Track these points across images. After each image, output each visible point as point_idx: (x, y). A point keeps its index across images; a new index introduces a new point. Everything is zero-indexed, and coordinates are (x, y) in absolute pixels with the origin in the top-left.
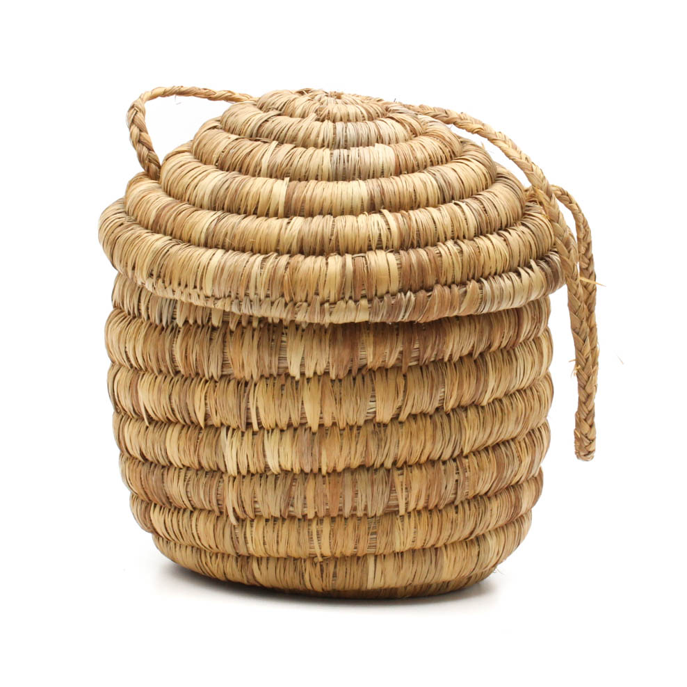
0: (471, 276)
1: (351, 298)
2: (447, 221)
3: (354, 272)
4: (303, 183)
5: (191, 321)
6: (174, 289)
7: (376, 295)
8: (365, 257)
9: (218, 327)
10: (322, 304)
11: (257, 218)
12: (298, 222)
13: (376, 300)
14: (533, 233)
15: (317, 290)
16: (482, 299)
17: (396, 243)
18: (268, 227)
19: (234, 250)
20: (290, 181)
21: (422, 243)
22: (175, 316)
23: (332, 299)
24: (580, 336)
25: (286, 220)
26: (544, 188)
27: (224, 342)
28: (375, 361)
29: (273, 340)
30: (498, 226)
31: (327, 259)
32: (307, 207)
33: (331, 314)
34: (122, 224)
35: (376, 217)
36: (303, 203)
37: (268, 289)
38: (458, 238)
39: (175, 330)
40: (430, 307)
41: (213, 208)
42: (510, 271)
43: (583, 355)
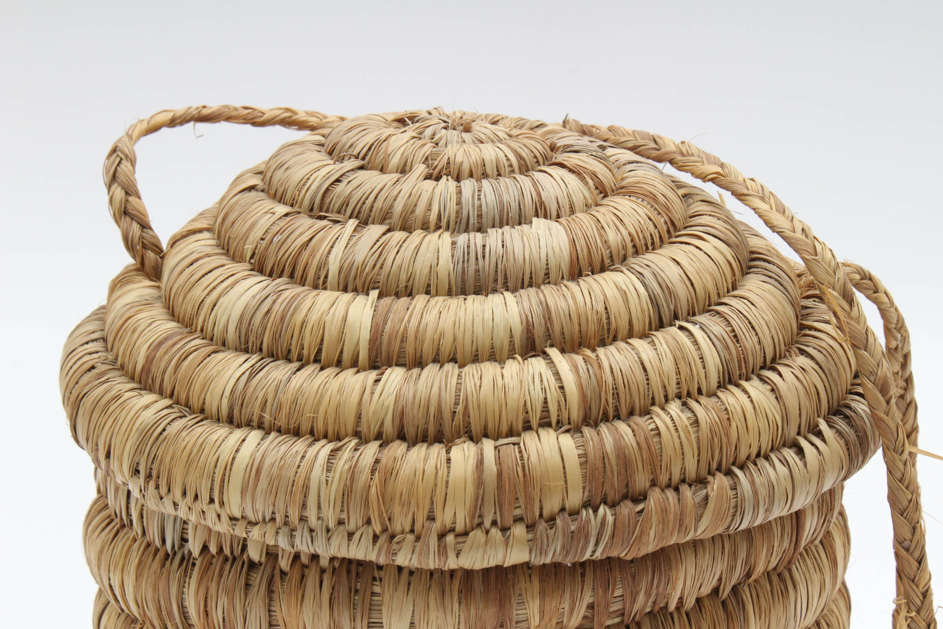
0: (714, 466)
1: (494, 523)
2: (668, 364)
3: (500, 474)
4: (404, 300)
5: (213, 549)
6: (176, 501)
7: (541, 515)
8: (518, 444)
9: (260, 564)
10: (442, 536)
11: (322, 369)
12: (395, 376)
13: (542, 526)
14: (820, 367)
15: (431, 510)
16: (736, 506)
17: (576, 414)
18: (340, 391)
19: (279, 431)
20: (380, 296)
21: (624, 411)
22: (185, 536)
23: (460, 527)
24: (912, 554)
25: (373, 375)
26: (837, 286)
27: (270, 591)
28: (543, 623)
29: (357, 591)
30: (759, 362)
31: (448, 452)
32: (410, 348)
33: (458, 555)
34: (93, 367)
35: (537, 364)
36: (402, 341)
37: (342, 511)
38: (689, 395)
39: (187, 562)
40: (642, 533)
41: (244, 348)
42: (784, 445)
43: (918, 587)
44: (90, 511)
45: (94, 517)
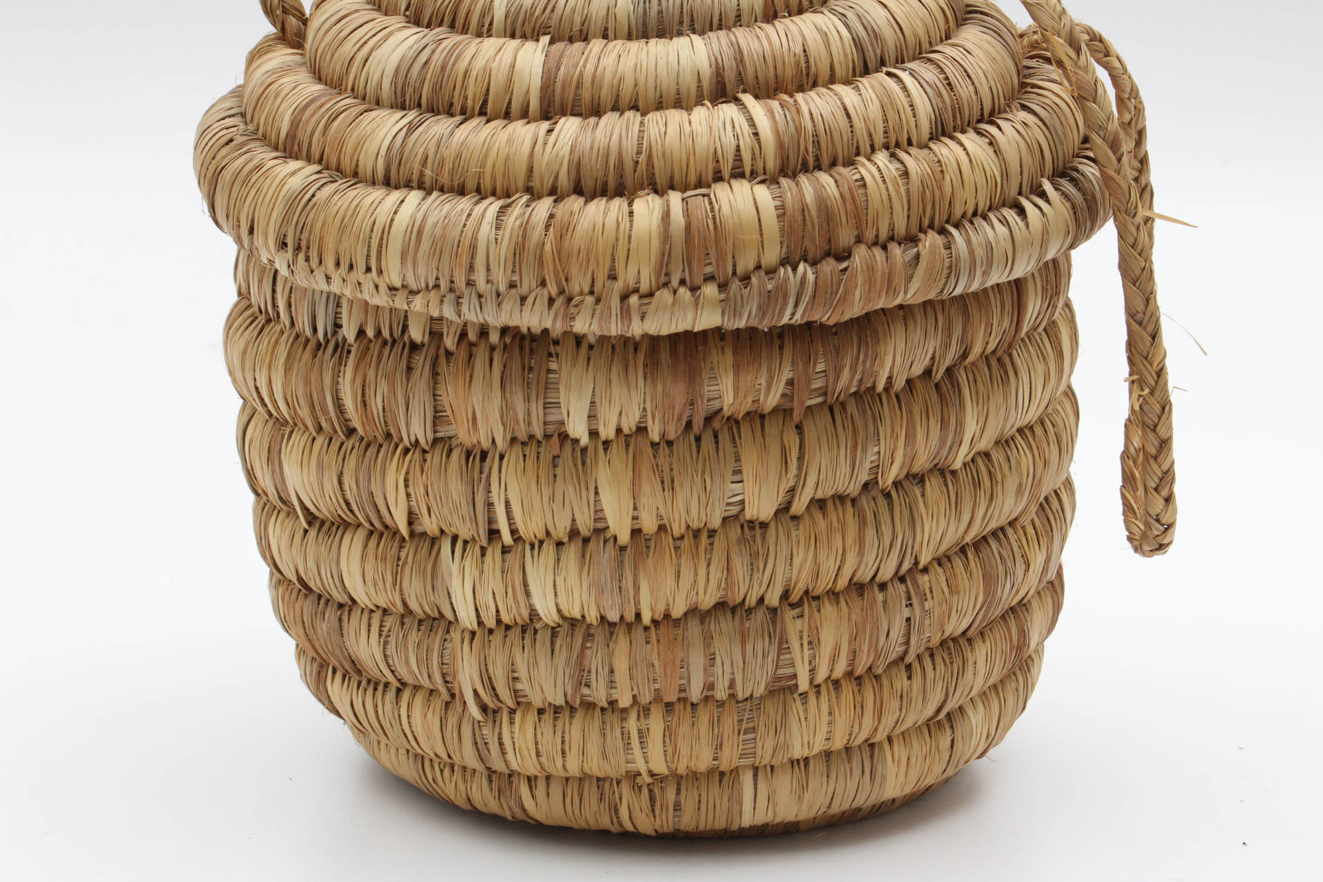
0: (926, 223)
1: (682, 282)
2: (875, 111)
3: (688, 227)
4: (578, 46)
5: (370, 333)
6: (329, 273)
7: (734, 273)
8: (708, 195)
9: (423, 345)
10: (624, 297)
11: (488, 122)
12: (569, 127)
13: (735, 285)
14: (1044, 124)
15: (613, 268)
16: (950, 267)
17: (772, 163)
18: (508, 141)
19: (442, 190)
20: (552, 42)
21: (825, 161)
22: (339, 322)
23: (644, 287)
24: (1145, 329)
25: (545, 125)
26: (1063, 33)
27: (435, 374)
28: (738, 401)
29: (531, 369)
30: (976, 115)
31: (630, 204)
32: (586, 95)
33: (643, 318)
34: (231, 140)
35: (728, 111)
36: (578, 87)
37: (513, 272)
38: (898, 145)
39: (341, 349)
40: (846, 293)
41: (401, 105)
42: (1004, 205)
43: (1151, 365)
44: (230, 315)
45: (235, 320)
